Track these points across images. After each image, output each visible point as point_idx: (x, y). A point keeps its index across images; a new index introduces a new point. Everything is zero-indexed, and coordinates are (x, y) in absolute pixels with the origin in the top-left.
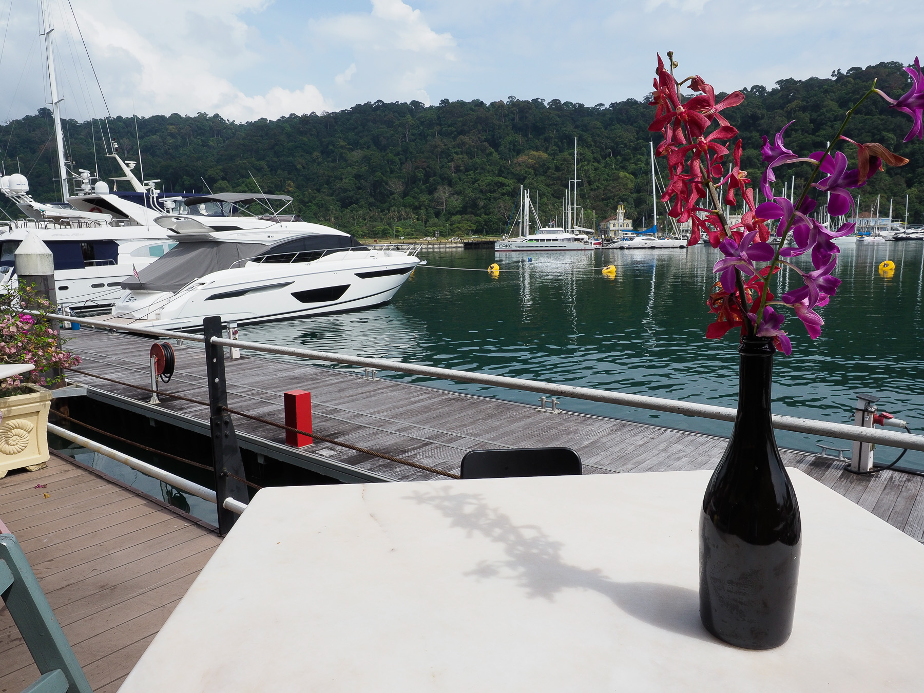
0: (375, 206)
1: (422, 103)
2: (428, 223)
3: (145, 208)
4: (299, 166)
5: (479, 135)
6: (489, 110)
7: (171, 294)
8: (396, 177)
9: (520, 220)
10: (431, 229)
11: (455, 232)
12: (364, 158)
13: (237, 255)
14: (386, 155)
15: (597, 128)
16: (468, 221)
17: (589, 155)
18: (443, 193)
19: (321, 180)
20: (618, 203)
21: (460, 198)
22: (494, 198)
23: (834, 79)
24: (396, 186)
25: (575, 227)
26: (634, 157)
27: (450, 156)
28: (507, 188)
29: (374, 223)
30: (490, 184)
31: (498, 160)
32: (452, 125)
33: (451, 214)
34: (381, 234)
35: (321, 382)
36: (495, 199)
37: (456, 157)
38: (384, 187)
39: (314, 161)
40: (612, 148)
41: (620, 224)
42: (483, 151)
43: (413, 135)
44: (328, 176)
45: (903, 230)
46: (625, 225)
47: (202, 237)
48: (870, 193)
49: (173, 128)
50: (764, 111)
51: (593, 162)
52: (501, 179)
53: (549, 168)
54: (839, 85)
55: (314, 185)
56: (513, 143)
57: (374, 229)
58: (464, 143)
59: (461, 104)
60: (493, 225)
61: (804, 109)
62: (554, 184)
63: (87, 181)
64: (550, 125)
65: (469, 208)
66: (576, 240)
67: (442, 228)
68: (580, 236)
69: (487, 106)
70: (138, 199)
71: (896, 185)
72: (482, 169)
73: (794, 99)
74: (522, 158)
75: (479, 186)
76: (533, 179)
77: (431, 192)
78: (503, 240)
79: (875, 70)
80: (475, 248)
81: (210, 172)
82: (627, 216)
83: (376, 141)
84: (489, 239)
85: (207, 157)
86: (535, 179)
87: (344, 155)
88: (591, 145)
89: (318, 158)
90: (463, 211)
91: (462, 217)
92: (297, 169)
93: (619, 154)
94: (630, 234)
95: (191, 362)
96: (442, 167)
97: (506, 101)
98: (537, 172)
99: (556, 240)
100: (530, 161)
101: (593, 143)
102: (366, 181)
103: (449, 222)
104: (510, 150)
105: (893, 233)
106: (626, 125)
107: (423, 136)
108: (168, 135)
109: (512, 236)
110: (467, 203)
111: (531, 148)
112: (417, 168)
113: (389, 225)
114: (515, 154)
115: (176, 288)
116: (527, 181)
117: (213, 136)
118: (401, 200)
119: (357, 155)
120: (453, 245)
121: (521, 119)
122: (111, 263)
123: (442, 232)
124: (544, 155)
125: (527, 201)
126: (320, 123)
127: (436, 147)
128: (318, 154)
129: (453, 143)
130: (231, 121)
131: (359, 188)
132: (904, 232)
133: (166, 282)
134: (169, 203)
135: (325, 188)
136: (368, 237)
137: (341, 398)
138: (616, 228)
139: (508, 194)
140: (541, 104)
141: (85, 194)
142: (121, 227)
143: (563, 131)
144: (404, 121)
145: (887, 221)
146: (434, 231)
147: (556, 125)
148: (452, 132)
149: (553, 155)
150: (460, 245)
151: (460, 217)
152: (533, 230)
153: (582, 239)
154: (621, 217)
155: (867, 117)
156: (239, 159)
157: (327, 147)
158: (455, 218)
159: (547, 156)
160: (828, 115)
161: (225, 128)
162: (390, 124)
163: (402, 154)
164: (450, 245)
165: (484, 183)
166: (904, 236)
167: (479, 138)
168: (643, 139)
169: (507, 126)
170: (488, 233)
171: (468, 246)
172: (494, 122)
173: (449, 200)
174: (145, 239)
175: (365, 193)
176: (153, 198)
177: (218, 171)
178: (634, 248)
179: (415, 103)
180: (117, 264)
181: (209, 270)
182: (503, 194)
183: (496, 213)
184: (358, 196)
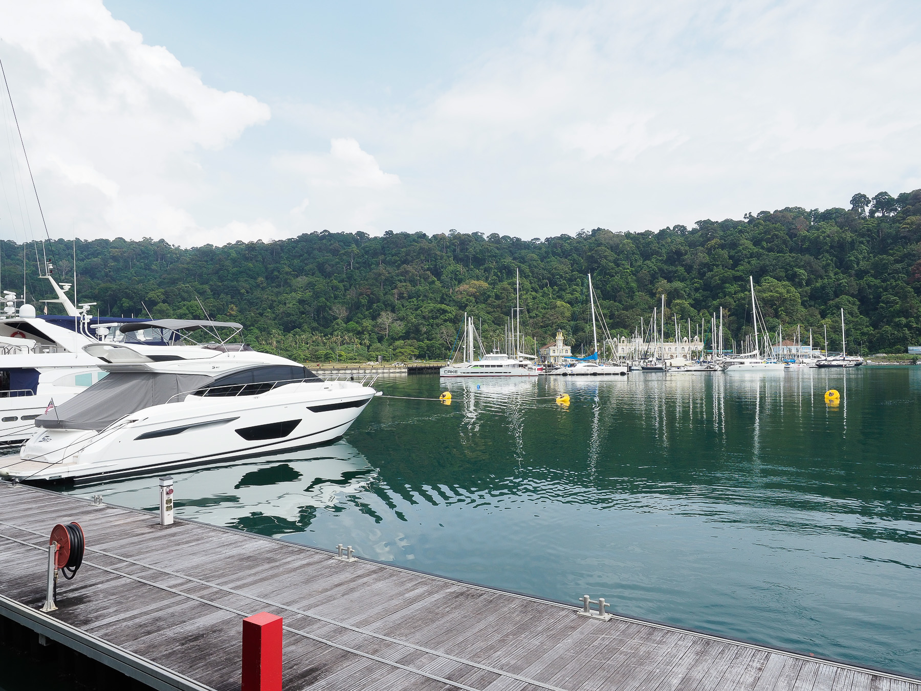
0: (318, 330)
1: (367, 234)
2: (371, 347)
3: (75, 334)
4: (243, 291)
5: (422, 265)
6: (432, 242)
7: (94, 432)
8: (339, 303)
9: (465, 347)
10: (374, 354)
11: (398, 356)
12: (309, 284)
13: (176, 387)
14: (330, 281)
15: (534, 260)
16: (411, 346)
17: (527, 284)
18: (386, 318)
19: (265, 304)
20: (556, 329)
21: (403, 324)
22: (436, 324)
23: (746, 220)
24: (340, 311)
25: (519, 353)
26: (569, 287)
27: (394, 283)
28: (449, 314)
29: (317, 347)
30: (433, 310)
31: (441, 288)
32: (396, 255)
33: (394, 339)
34: (323, 358)
35: (280, 565)
36: (438, 325)
37: (399, 284)
38: (328, 312)
39: (258, 286)
40: (548, 279)
41: (559, 350)
42: (425, 279)
43: (357, 263)
44: (272, 301)
45: (824, 358)
46: (564, 351)
47: (138, 367)
48: (789, 323)
49: (116, 251)
50: (687, 248)
51: (532, 292)
52: (443, 306)
53: (489, 296)
54: (752, 226)
55: (257, 309)
56: (455, 273)
57: (317, 353)
58: (407, 272)
59: (405, 236)
60: (436, 350)
61: (722, 247)
62: (494, 311)
63: (12, 303)
64: (490, 256)
65: (412, 333)
66: (520, 366)
67: (384, 352)
68: (524, 363)
69: (430, 238)
70: (69, 323)
71: (812, 315)
72: (425, 296)
73: (713, 237)
74: (463, 287)
75: (422, 312)
76: (474, 307)
77: (374, 318)
78: (448, 365)
79: (782, 214)
80: (419, 373)
81: (151, 295)
82: (566, 343)
83: (321, 268)
84: (433, 364)
85: (149, 281)
86: (476, 307)
87: (288, 281)
88: (529, 276)
89: (262, 283)
90: (406, 337)
91: (405, 343)
92: (240, 293)
93: (556, 284)
94: (569, 361)
95: (108, 531)
96: (385, 294)
97: (447, 233)
98: (478, 300)
99: (501, 366)
100: (471, 289)
101: (530, 274)
102: (310, 306)
103: (391, 347)
104: (451, 279)
105: (815, 360)
106: (561, 258)
107: (367, 264)
108: (110, 258)
109: (456, 362)
110: (410, 329)
111: (472, 277)
112: (361, 294)
113: (332, 349)
114: (456, 283)
115: (100, 427)
116: (468, 308)
117: (157, 260)
118: (345, 325)
119: (302, 280)
120: (396, 371)
121: (462, 250)
122: (29, 394)
123: (384, 357)
124: (485, 285)
125: (471, 328)
126: (266, 251)
127: (380, 275)
128: (262, 279)
129: (397, 272)
130: (176, 246)
131: (303, 313)
132: (826, 360)
133: (89, 419)
134: (102, 329)
135: (268, 312)
136: (310, 361)
137: (310, 595)
138: (556, 354)
139: (450, 320)
140: (481, 237)
141: (7, 318)
142: (45, 354)
143: (502, 262)
144: (350, 250)
145: (808, 350)
146: (377, 356)
147: (495, 256)
148: (396, 262)
149: (493, 284)
150: (404, 370)
151: (403, 342)
152: (477, 355)
153: (526, 366)
154: (560, 343)
155: (779, 254)
156: (182, 282)
157: (272, 273)
158: (398, 343)
159: (487, 285)
160: (744, 252)
161: (169, 253)
162: (335, 252)
163: (347, 282)
164: (394, 370)
165: (426, 310)
166: (826, 363)
167: (422, 267)
168: (577, 271)
169: (449, 257)
170: (430, 358)
171: (411, 371)
172: (436, 253)
173: (392, 325)
174: (71, 367)
175: (308, 317)
176: (84, 323)
177: (159, 294)
178: (577, 375)
179: (360, 234)
180: (35, 394)
181: (141, 406)
182: (445, 321)
183: (438, 338)
184: (302, 321)
